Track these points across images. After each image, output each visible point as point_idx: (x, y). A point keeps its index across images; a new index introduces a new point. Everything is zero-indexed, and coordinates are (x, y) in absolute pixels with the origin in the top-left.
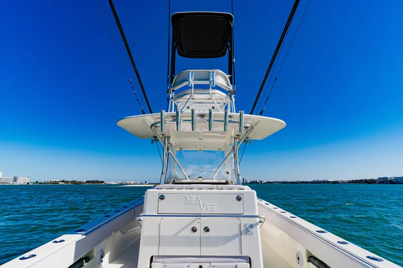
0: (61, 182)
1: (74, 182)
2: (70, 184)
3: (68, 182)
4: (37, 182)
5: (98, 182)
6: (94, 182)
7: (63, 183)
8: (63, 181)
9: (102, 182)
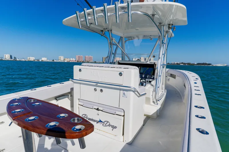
0: (181, 63)
1: (189, 64)
2: (186, 65)
3: (185, 64)
4: (168, 63)
5: (206, 64)
6: (203, 64)
7: (183, 64)
8: (182, 63)
9: (209, 64)
